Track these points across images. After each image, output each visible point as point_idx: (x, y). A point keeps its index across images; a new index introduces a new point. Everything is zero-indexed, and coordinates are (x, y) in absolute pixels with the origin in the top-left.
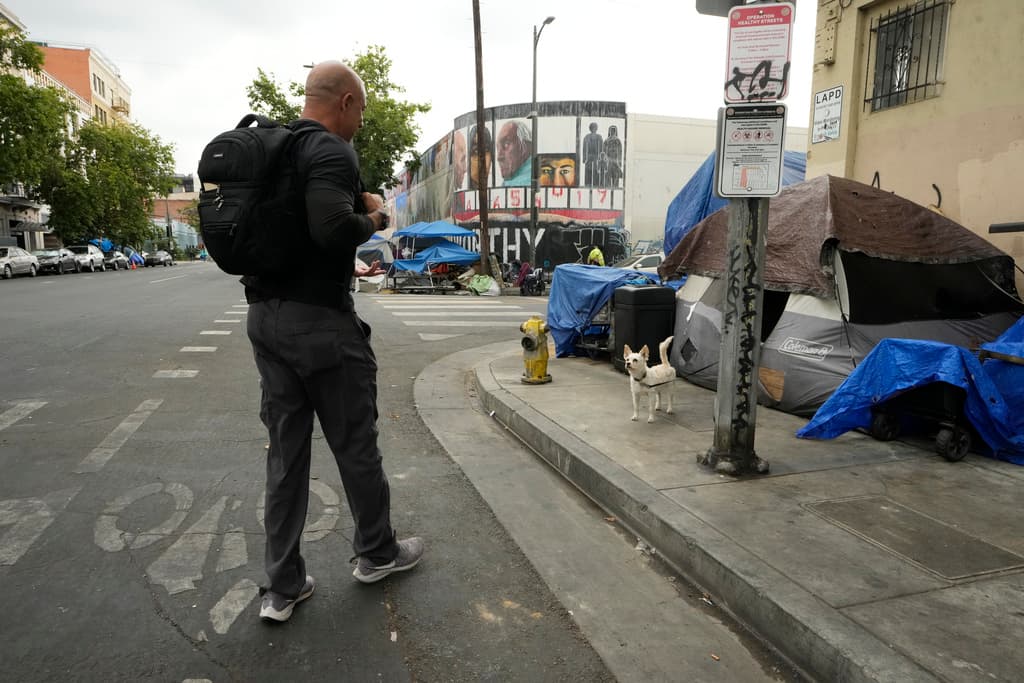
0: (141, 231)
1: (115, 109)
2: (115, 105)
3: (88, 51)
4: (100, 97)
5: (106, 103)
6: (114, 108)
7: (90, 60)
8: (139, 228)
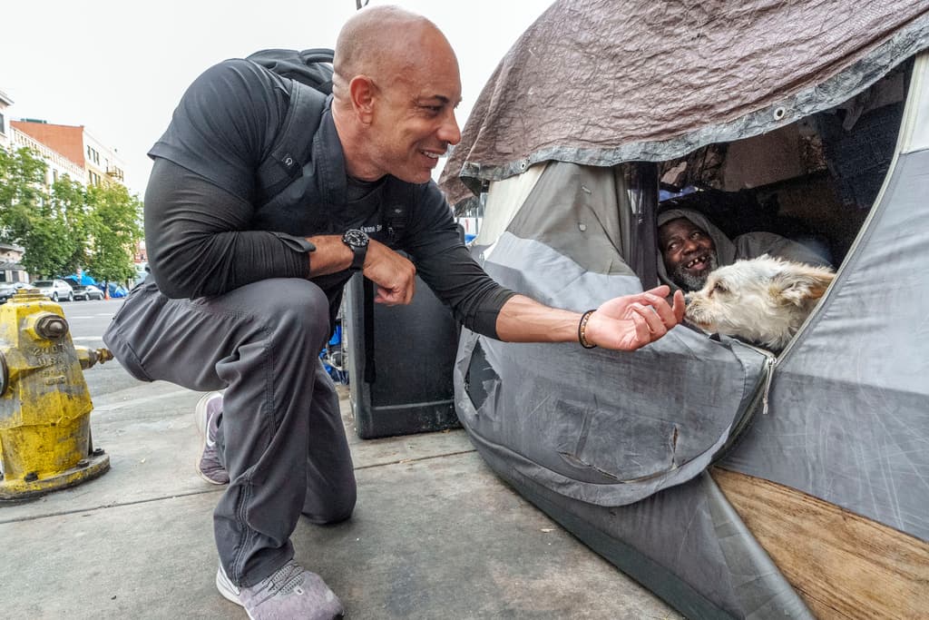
0: (122, 269)
1: (110, 174)
2: (110, 171)
3: (82, 127)
4: (95, 165)
5: (101, 169)
6: (108, 173)
7: (84, 134)
8: (120, 267)
